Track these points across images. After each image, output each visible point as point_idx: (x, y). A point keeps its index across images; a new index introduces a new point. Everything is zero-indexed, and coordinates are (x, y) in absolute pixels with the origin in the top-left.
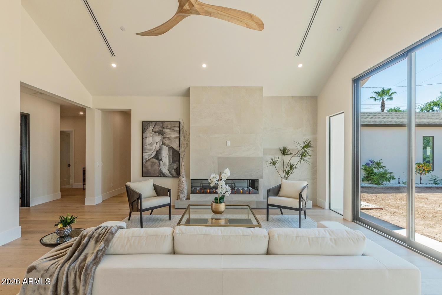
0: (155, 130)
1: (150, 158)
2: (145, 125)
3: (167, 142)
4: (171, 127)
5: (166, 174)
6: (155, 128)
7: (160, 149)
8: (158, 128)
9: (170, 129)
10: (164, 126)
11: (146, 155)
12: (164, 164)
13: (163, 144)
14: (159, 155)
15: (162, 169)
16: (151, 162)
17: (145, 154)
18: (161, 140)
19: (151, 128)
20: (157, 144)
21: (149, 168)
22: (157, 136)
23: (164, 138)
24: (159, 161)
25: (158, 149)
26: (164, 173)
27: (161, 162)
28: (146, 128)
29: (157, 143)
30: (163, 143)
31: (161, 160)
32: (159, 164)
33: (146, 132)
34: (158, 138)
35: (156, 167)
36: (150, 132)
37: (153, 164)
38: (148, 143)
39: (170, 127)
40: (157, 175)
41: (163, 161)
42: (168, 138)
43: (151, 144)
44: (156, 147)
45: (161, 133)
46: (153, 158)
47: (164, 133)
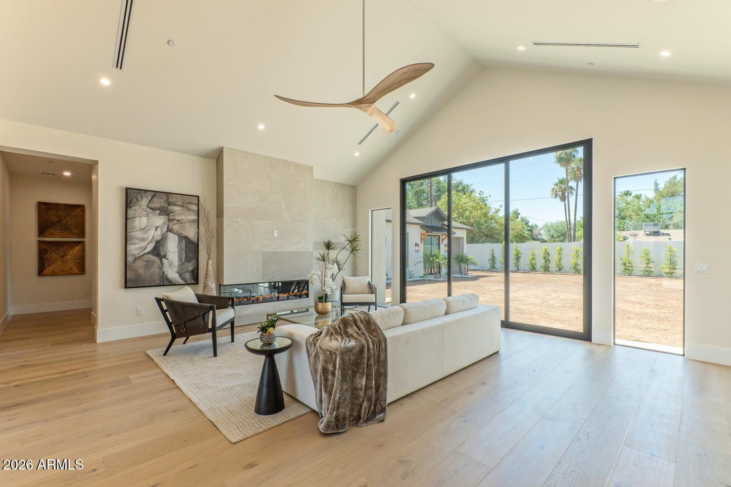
0: (153, 205)
1: (143, 253)
2: (131, 196)
3: (176, 227)
4: (183, 204)
5: (173, 280)
6: (153, 202)
7: (164, 238)
8: (158, 203)
9: (182, 206)
10: (170, 200)
11: (134, 249)
12: (171, 264)
13: (169, 230)
14: (161, 248)
15: (166, 273)
16: (145, 261)
17: (130, 247)
18: (164, 224)
19: (144, 202)
20: (156, 230)
21: (141, 271)
22: (156, 215)
23: (169, 220)
24: (161, 259)
25: (159, 238)
26: (170, 279)
27: (164, 261)
28: (134, 200)
29: (157, 228)
30: (168, 228)
31: (165, 256)
32: (160, 264)
33: (133, 208)
34: (159, 220)
35: (155, 269)
36: (143, 209)
37: (148, 265)
38: (138, 228)
39: (181, 203)
40: (157, 283)
41: (168, 259)
42: (178, 220)
43: (144, 230)
44: (154, 234)
45: (164, 211)
46: (148, 253)
47: (171, 213)
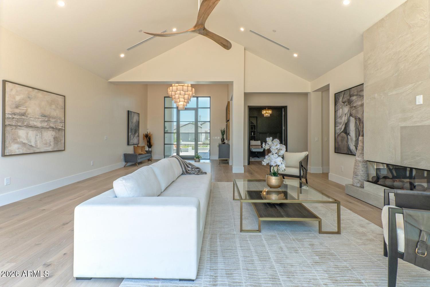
0: (344, 100)
1: (340, 132)
2: (337, 97)
3: (354, 112)
4: (357, 93)
5: (353, 151)
6: (344, 98)
7: (349, 121)
8: (347, 97)
9: (357, 95)
10: (351, 93)
11: (338, 130)
12: (352, 139)
13: (351, 115)
14: (347, 128)
15: (349, 146)
16: (341, 137)
17: (337, 128)
18: (349, 110)
19: (341, 100)
20: (345, 116)
21: (340, 143)
22: (345, 106)
23: (351, 107)
24: (347, 135)
25: (346, 121)
26: (351, 150)
27: (349, 137)
28: (337, 100)
29: (345, 114)
30: (350, 113)
31: (349, 134)
32: (347, 139)
33: (337, 105)
34: (346, 109)
35: (345, 142)
36: (340, 104)
38: (339, 116)
40: (346, 152)
41: (350, 136)
42: (355, 107)
43: (341, 117)
44: (344, 119)
46: (342, 132)
47: (351, 102)
